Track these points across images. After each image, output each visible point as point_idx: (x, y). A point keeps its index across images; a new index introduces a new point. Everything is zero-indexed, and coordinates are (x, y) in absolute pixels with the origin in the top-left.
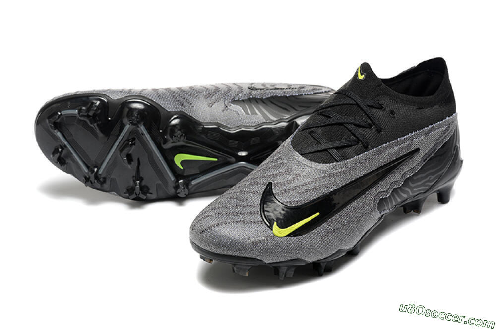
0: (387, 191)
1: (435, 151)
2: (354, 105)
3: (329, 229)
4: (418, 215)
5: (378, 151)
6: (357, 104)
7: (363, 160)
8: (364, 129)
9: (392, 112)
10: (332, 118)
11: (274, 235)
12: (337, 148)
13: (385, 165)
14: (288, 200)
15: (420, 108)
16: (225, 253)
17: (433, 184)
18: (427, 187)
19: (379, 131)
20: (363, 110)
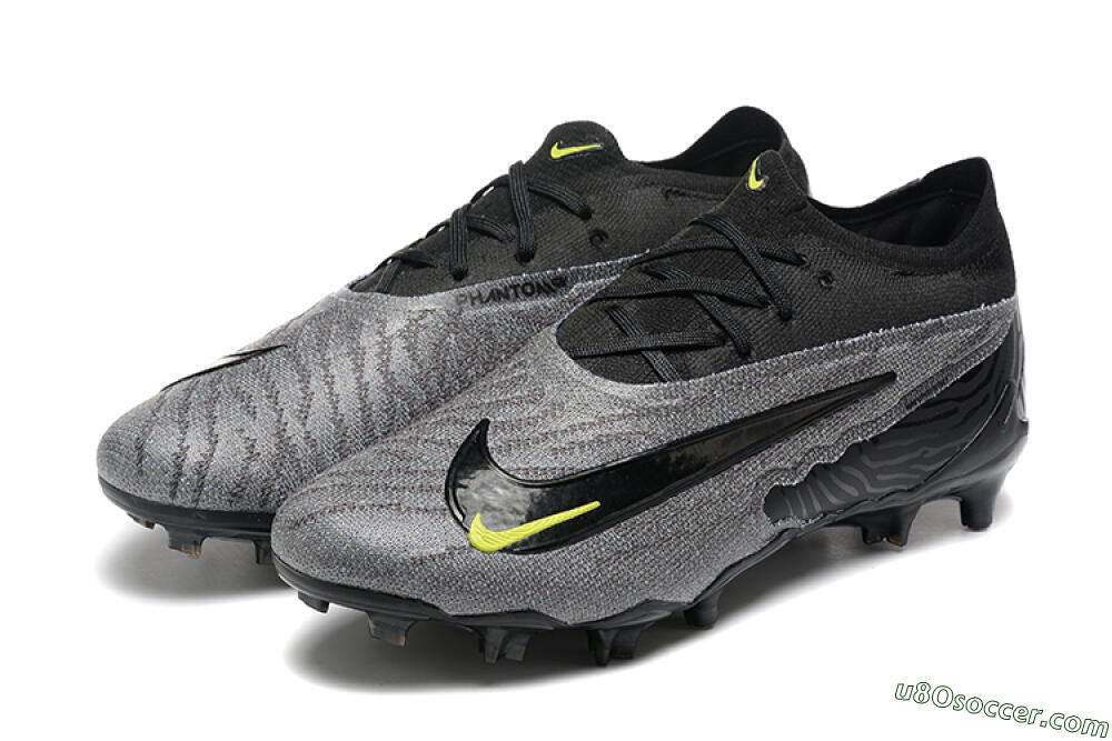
0: (794, 469)
1: (942, 384)
2: (728, 250)
3: (620, 544)
4: (898, 551)
5: (777, 367)
6: (736, 250)
7: (732, 383)
8: (746, 309)
9: (827, 276)
10: (666, 278)
11: (471, 546)
12: (667, 350)
13: (792, 402)
14: (520, 465)
15: (904, 274)
16: (343, 580)
17: (936, 472)
18: (917, 476)
19: (785, 317)
20: (749, 265)
